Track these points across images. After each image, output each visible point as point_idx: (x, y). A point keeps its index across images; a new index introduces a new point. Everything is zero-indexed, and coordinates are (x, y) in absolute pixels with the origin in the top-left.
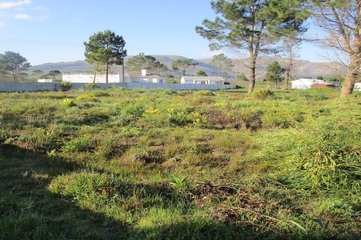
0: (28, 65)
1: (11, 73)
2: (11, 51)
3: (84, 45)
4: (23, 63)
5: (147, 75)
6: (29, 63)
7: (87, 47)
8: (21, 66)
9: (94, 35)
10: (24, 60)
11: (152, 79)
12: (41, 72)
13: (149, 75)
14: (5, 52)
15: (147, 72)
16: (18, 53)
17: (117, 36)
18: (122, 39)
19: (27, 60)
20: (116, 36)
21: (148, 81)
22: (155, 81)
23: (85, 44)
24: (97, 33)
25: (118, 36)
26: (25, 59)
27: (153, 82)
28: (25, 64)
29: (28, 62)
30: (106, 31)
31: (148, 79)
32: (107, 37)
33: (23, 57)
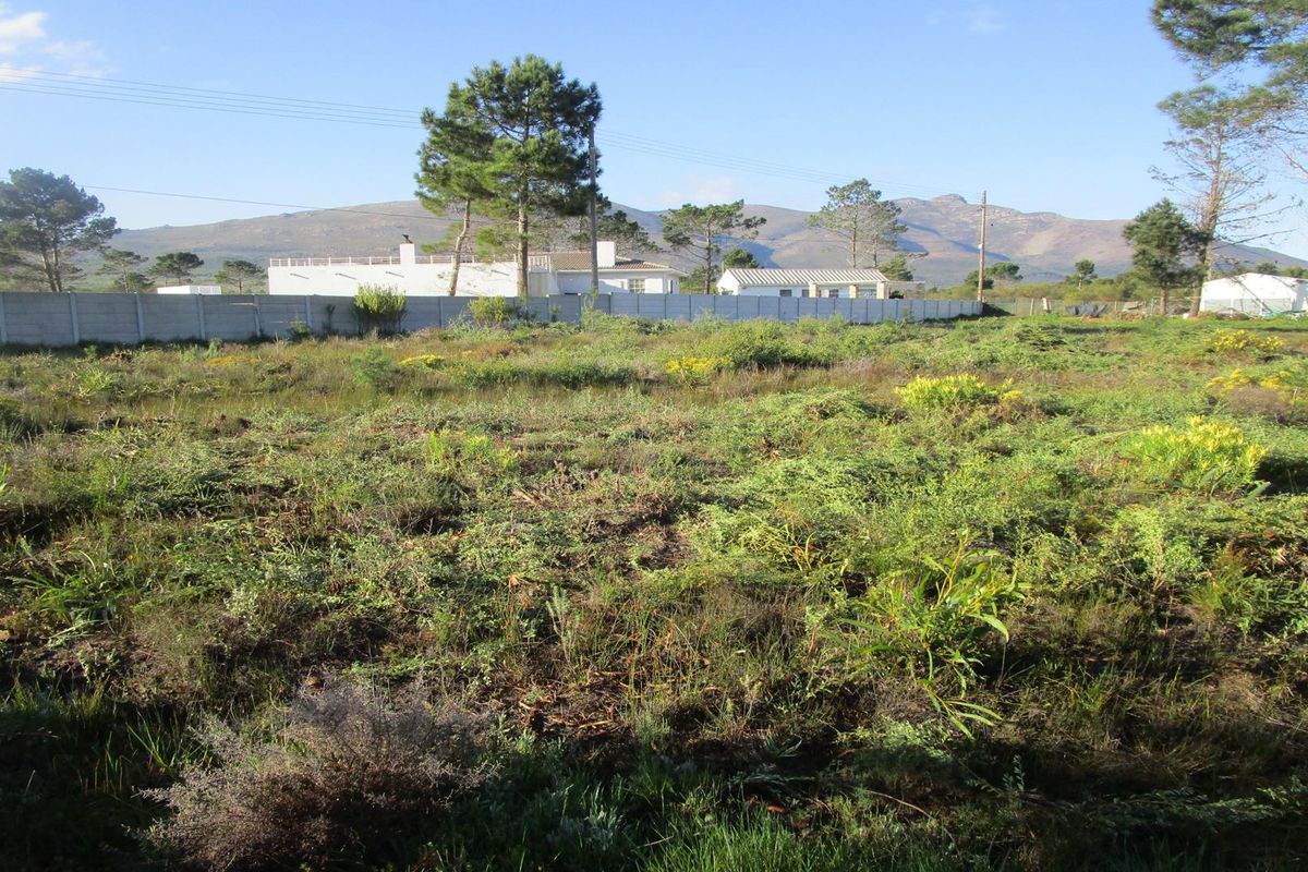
0: (108, 226)
1: (37, 259)
2: (35, 167)
3: (421, 125)
4: (90, 219)
5: (618, 264)
6: (112, 221)
7: (435, 133)
8: (78, 234)
9: (473, 78)
10: (92, 205)
11: (643, 280)
12: (138, 257)
13: (628, 263)
14: (10, 171)
15: (617, 252)
16: (67, 177)
17: (569, 85)
18: (597, 97)
19: (102, 205)
20: (565, 82)
21: (626, 287)
22: (653, 286)
23: (428, 118)
24: (486, 66)
25: (575, 84)
26: (94, 200)
27: (646, 292)
28: (96, 224)
29: (105, 215)
30: (522, 62)
31: (626, 281)
32: (539, 84)
33: (85, 196)
